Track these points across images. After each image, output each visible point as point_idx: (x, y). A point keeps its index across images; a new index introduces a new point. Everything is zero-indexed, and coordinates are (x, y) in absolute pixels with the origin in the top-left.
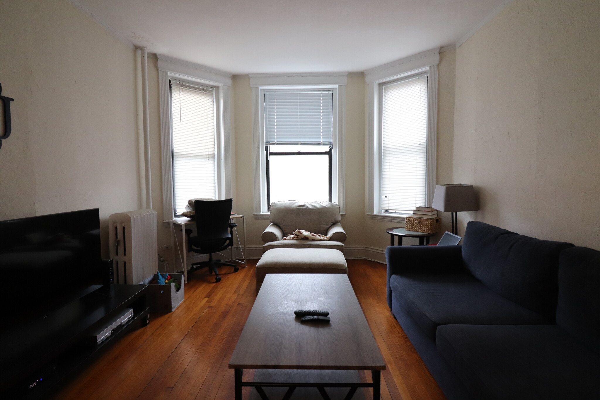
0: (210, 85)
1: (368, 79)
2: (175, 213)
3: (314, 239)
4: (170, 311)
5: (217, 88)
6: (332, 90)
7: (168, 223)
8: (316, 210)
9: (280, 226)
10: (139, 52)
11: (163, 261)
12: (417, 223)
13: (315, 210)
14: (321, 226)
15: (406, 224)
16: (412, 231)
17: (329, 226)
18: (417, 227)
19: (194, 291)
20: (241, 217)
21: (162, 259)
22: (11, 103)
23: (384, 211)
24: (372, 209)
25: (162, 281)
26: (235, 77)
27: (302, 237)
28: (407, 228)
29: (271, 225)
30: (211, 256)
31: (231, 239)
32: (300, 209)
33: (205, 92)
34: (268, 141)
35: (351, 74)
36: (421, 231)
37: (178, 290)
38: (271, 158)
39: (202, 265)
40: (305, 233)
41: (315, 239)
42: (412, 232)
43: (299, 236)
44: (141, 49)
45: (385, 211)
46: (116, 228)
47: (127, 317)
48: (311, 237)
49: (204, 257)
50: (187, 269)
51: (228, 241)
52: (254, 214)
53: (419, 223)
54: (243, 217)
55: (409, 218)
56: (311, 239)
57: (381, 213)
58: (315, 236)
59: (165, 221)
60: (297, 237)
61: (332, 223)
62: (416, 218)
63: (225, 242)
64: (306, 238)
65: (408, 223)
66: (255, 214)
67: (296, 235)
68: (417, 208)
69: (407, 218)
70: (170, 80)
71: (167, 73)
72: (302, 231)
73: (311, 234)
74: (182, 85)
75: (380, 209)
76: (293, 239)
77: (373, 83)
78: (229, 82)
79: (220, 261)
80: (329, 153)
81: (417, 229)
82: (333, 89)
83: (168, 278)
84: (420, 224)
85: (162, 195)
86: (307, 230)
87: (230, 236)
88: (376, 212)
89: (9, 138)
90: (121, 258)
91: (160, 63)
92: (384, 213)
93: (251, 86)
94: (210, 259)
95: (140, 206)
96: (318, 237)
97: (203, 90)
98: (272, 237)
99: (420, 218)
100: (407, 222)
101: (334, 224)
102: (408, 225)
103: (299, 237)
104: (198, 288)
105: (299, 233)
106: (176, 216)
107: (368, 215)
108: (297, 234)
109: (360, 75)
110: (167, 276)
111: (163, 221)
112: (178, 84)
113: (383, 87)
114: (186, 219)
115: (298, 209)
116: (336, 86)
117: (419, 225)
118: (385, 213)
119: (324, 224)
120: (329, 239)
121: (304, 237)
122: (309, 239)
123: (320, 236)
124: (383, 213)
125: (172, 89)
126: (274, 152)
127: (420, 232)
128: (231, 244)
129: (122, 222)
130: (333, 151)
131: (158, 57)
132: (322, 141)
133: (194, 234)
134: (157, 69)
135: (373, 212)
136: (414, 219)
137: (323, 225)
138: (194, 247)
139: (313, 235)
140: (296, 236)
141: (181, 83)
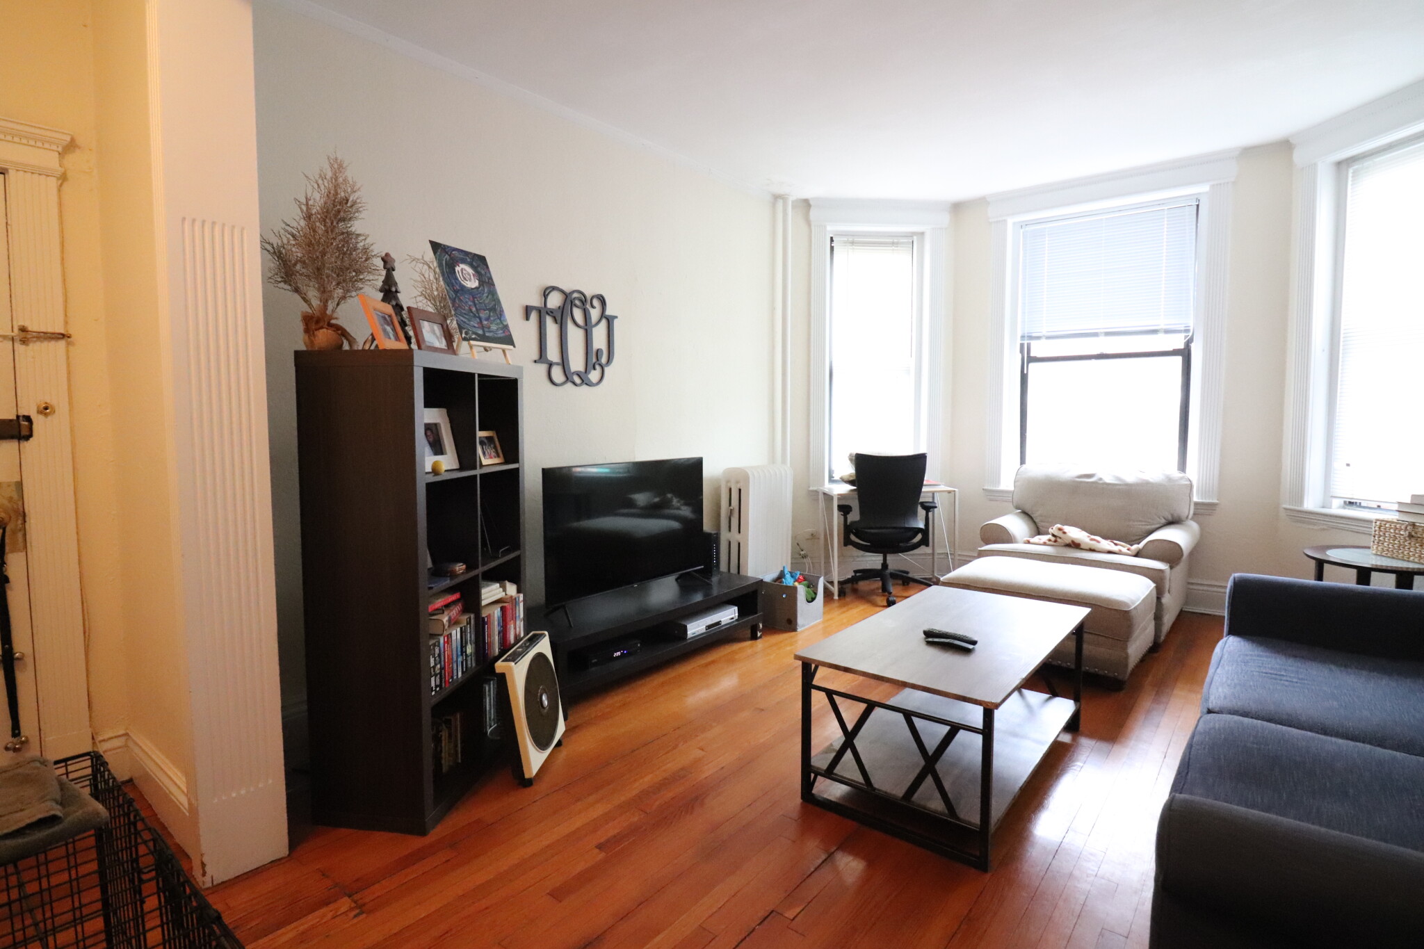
0: (906, 233)
1: (1298, 157)
2: (831, 477)
3: (1093, 548)
4: (795, 630)
5: (922, 234)
6: (1196, 196)
7: (816, 492)
8: (1121, 487)
9: (1032, 516)
10: (780, 203)
11: (804, 557)
12: (1405, 538)
13: (1118, 487)
14: (1131, 523)
15: (1374, 537)
16: (1389, 557)
17: (1154, 527)
18: (1404, 548)
19: (844, 612)
20: (949, 492)
21: (802, 553)
22: (616, 321)
23: (1343, 502)
24: (1299, 495)
25: (789, 581)
26: (957, 208)
27: (1068, 542)
28: (1377, 548)
29: (1017, 514)
30: (885, 559)
31: (925, 532)
32: (1081, 482)
33: (896, 248)
34: (1026, 332)
35: (1249, 153)
36: (1416, 560)
37: (811, 600)
38: (1033, 368)
39: (866, 574)
40: (1074, 533)
41: (1096, 549)
42: (1389, 560)
43: (1060, 538)
44: (783, 199)
45: (1345, 502)
46: (730, 490)
47: (728, 615)
48: (1086, 543)
49: (873, 561)
50: (839, 576)
51: (919, 537)
52: (986, 488)
53: (1411, 536)
54: (954, 491)
55: (1384, 523)
56: (1087, 548)
57: (1331, 508)
58: (1098, 542)
59: (811, 488)
60: (1055, 541)
61: (1163, 521)
62: (1403, 524)
63: (914, 537)
64: (1075, 545)
65: (1380, 536)
66: (989, 488)
67: (1053, 535)
68: (1413, 496)
69: (1378, 523)
70: (832, 238)
71: (825, 227)
72: (1067, 528)
73: (1089, 537)
74: (853, 243)
75: (1328, 496)
76: (1045, 544)
77: (1315, 164)
78: (945, 219)
79: (907, 573)
80: (1186, 354)
81: (1403, 553)
82: (1199, 194)
83: (799, 578)
84: (1413, 539)
85: (808, 443)
86: (1084, 529)
87: (921, 525)
88: (1311, 503)
89: (613, 363)
90: (734, 536)
91: (813, 214)
92: (1340, 507)
93: (990, 220)
94: (885, 565)
95: (772, 459)
96: (1106, 544)
97: (893, 243)
98: (1002, 535)
99: (1413, 525)
100: (1377, 533)
101: (1173, 522)
102: (1380, 540)
103: (1059, 540)
104: (851, 609)
105: (1061, 532)
106: (831, 480)
107: (1286, 509)
108: (1056, 534)
109: (1284, 147)
110: (798, 575)
111: (809, 487)
112: (845, 243)
113: (1351, 171)
114: (848, 488)
115: (1077, 482)
116: (1204, 188)
117: (1410, 543)
118: (1345, 508)
119: (1140, 521)
120: (1134, 554)
121: (1070, 542)
122: (1082, 547)
123: (1116, 544)
124: (1336, 509)
125: (834, 252)
126: (1039, 355)
127: (1413, 562)
128: (925, 542)
129: (737, 482)
130: (1193, 346)
131: (811, 203)
132: (1162, 323)
133: (854, 516)
134: (809, 223)
135: (1301, 502)
136: (1398, 526)
137: (1136, 523)
138: (853, 538)
139: (1092, 540)
140: (1053, 539)
141: (851, 239)
